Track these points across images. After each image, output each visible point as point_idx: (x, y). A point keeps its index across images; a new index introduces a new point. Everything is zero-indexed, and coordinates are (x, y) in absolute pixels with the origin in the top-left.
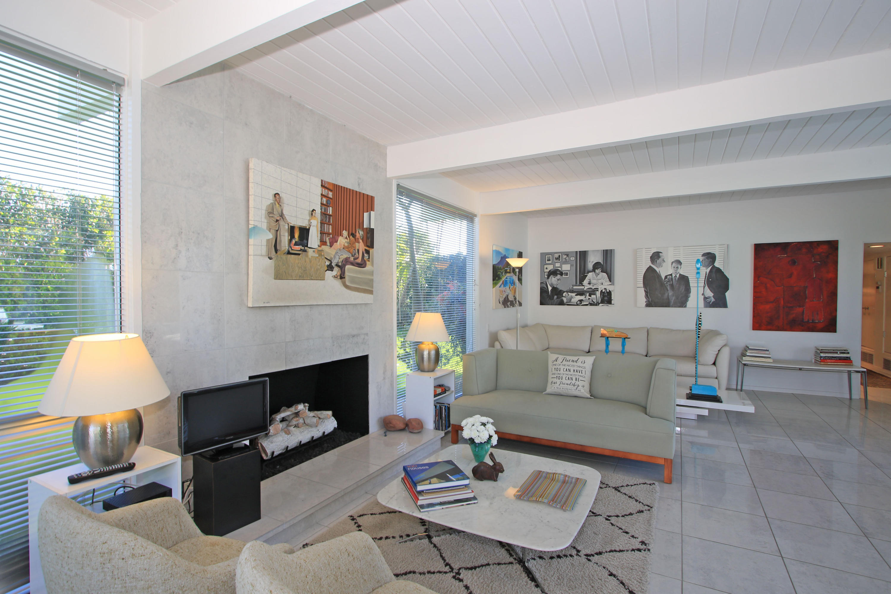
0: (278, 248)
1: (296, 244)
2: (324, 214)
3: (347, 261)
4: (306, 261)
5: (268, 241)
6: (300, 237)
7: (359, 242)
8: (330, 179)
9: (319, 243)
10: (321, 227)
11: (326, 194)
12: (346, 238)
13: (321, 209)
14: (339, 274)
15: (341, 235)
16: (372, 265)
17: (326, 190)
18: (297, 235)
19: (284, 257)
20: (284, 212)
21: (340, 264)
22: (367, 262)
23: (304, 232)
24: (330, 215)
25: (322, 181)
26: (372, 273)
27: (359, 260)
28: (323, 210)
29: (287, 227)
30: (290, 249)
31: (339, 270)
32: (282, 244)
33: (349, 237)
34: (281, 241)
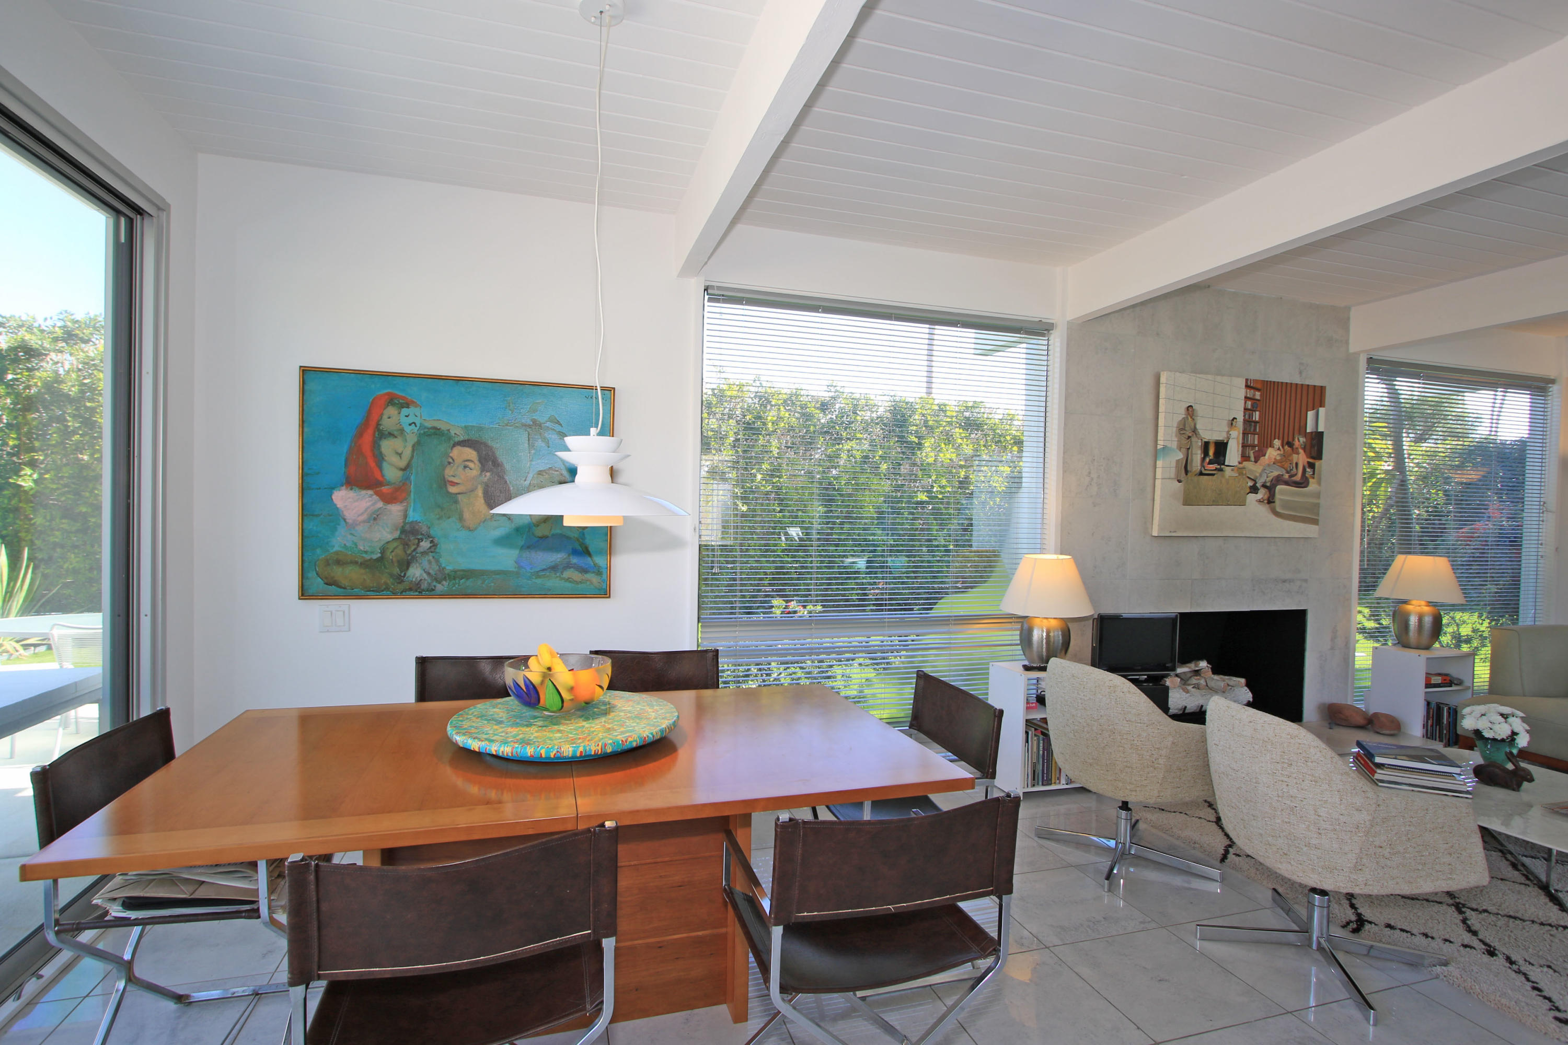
0: (1189, 469)
1: (1210, 463)
2: (1248, 422)
3: (1278, 480)
4: (1221, 483)
5: (1178, 461)
6: (1215, 454)
7: (1298, 453)
8: (1256, 375)
9: (1240, 459)
10: (1243, 439)
11: (1251, 396)
12: (1279, 449)
13: (1244, 416)
14: (1266, 497)
15: (1271, 446)
16: (1319, 483)
17: (1252, 391)
18: (1211, 452)
19: (1196, 479)
20: (1198, 427)
21: (1268, 484)
22: (1311, 480)
23: (1221, 447)
24: (1256, 422)
25: (1247, 380)
26: (1318, 495)
27: (1298, 478)
28: (1247, 417)
29: (1200, 444)
30: (1203, 469)
31: (1265, 494)
32: (1194, 464)
33: (1283, 447)
34: (1192, 460)
